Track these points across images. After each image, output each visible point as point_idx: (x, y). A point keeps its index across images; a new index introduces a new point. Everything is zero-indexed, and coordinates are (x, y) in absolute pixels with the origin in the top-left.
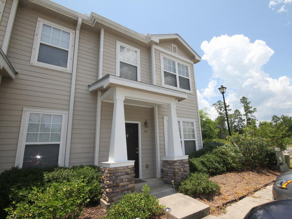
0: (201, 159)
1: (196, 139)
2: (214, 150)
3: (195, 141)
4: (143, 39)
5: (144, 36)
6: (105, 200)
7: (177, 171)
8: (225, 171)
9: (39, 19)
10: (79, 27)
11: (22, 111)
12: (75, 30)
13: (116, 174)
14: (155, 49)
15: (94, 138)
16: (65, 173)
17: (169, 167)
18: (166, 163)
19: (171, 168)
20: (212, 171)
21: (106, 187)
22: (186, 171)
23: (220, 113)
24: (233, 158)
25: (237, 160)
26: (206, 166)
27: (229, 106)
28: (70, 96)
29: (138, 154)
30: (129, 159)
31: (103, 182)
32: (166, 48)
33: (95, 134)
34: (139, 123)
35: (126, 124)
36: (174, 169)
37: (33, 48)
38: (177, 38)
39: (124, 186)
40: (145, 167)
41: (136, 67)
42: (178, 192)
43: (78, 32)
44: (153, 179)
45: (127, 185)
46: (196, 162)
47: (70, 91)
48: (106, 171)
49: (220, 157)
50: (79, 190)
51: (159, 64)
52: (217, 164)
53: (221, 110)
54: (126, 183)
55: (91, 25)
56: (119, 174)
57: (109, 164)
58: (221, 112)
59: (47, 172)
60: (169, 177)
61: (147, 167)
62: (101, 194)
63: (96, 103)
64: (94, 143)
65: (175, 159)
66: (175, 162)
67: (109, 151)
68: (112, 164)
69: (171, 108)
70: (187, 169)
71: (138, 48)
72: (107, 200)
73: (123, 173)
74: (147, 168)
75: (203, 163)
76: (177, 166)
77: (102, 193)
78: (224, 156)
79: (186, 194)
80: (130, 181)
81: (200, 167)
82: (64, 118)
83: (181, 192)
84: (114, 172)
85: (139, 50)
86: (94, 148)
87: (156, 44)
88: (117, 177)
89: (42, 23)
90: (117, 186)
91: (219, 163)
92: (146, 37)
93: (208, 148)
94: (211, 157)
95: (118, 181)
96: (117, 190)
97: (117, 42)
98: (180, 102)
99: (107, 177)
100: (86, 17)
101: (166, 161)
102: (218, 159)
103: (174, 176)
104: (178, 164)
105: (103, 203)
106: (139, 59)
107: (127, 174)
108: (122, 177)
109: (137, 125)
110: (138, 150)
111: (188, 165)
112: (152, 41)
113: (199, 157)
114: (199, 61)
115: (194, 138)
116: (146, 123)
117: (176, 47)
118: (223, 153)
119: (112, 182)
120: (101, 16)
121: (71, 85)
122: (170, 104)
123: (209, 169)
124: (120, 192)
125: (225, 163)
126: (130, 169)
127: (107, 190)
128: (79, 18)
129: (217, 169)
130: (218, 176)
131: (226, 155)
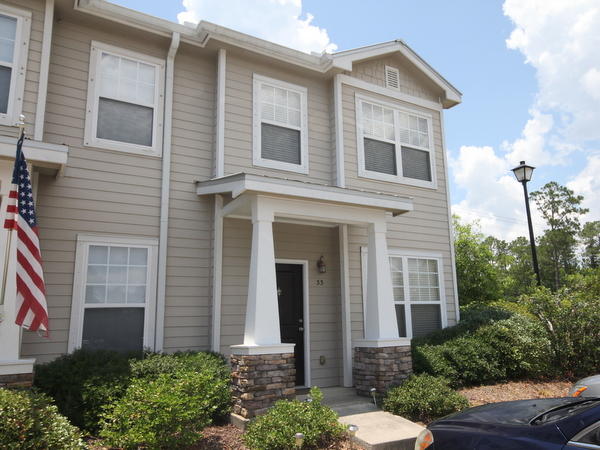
0: (445, 348)
1: (442, 302)
2: (482, 330)
3: (438, 306)
4: (314, 64)
5: (316, 58)
6: (240, 414)
7: (383, 369)
8: (503, 378)
9: (94, 43)
10: (173, 51)
11: (76, 241)
12: (165, 58)
13: (261, 368)
14: (343, 84)
15: (210, 297)
16: (165, 363)
17: (367, 360)
18: (362, 353)
19: (371, 364)
20: (469, 377)
21: (242, 390)
22: (403, 372)
23: (552, 222)
24: (527, 349)
25: (535, 354)
26: (454, 364)
27: (580, 198)
28: (160, 207)
29: (302, 333)
30: (284, 340)
31: (235, 383)
32: (371, 79)
33: (211, 287)
34: (306, 263)
35: (278, 266)
36: (378, 365)
37: (88, 110)
38: (398, 52)
39: (274, 391)
40: (318, 362)
41: (299, 132)
42: (381, 409)
43: (171, 62)
44: (336, 390)
45: (281, 389)
46: (431, 353)
47: (161, 198)
48: (241, 362)
49: (493, 345)
50: (202, 386)
51: (351, 121)
52: (483, 362)
53: (555, 210)
54: (278, 386)
55: (199, 45)
56: (266, 367)
57: (247, 348)
58: (556, 217)
59: (135, 359)
60: (368, 383)
61: (322, 362)
62: (232, 404)
63: (212, 221)
64: (210, 307)
65: (380, 345)
66: (381, 350)
67: (244, 325)
68: (252, 348)
69: (373, 233)
70: (408, 366)
71: (303, 85)
72: (245, 413)
73: (272, 367)
74: (322, 364)
75: (448, 357)
76: (383, 361)
77: (234, 403)
78: (503, 343)
79: (396, 413)
80: (287, 382)
81: (439, 364)
82: (151, 254)
83: (387, 409)
84: (256, 363)
85: (305, 90)
86: (210, 317)
87: (345, 72)
88: (261, 372)
89: (100, 52)
90: (263, 389)
91: (489, 358)
92: (321, 59)
93: (469, 323)
94: (470, 343)
95: (264, 381)
96: (263, 397)
97: (255, 76)
98: (398, 218)
99: (243, 372)
100: (190, 29)
101: (362, 350)
102: (488, 350)
103: (378, 380)
104: (386, 356)
105: (238, 419)
106: (304, 111)
107: (280, 368)
108: (270, 373)
109: (300, 267)
110: (302, 325)
111: (410, 359)
112: (334, 68)
113: (441, 343)
114: (456, 103)
115: (438, 299)
116: (320, 264)
117: (397, 71)
118: (501, 337)
119: (252, 382)
120: (221, 27)
121: (161, 183)
122: (373, 224)
123: (460, 371)
124: (268, 400)
125: (505, 359)
126: (287, 359)
127: (245, 395)
128: (174, 34)
129: (482, 371)
130: (482, 387)
131: (508, 340)
